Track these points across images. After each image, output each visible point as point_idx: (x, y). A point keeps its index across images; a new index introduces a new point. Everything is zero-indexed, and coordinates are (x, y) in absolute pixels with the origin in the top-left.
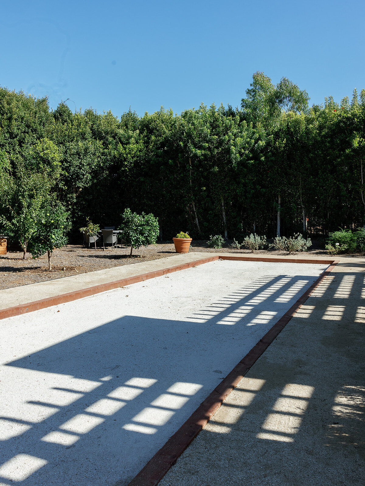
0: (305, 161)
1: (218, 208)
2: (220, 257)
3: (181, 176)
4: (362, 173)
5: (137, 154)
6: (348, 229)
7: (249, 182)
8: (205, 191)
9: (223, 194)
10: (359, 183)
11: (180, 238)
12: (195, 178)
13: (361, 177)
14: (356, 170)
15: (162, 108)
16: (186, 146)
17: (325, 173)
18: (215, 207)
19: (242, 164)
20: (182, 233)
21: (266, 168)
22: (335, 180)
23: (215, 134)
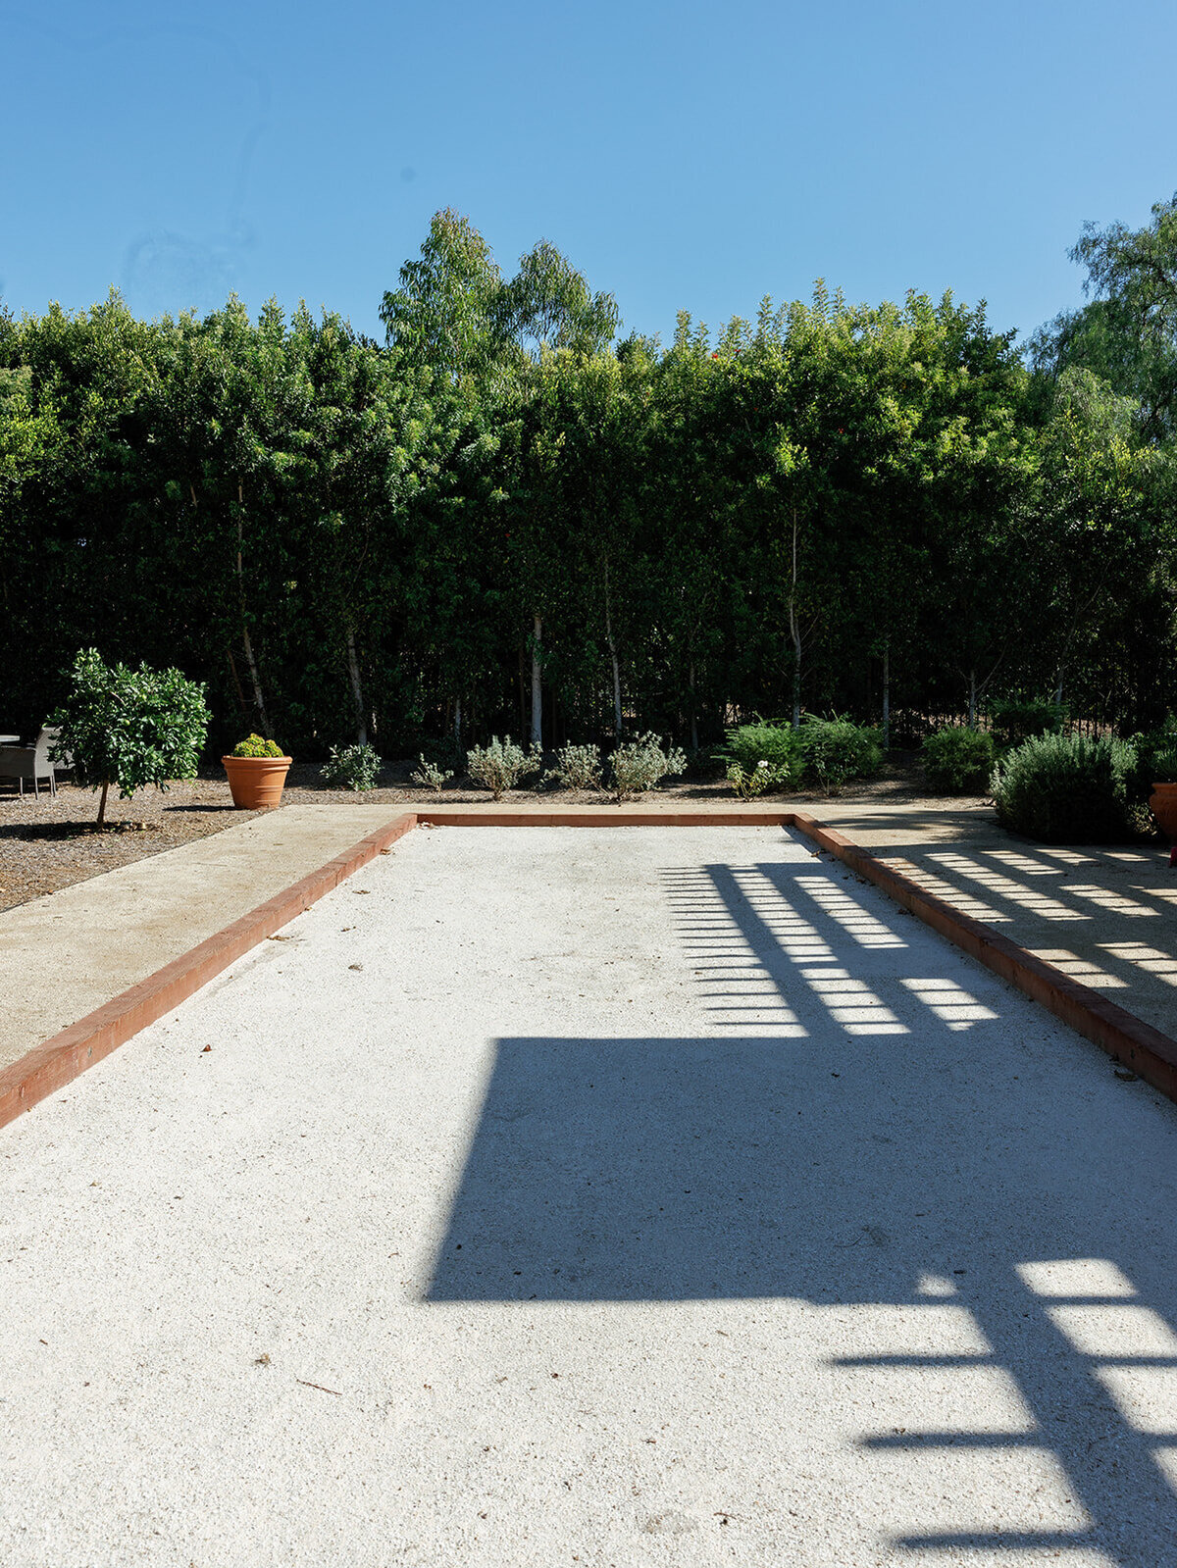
0: (624, 505)
1: (340, 655)
2: (422, 819)
3: (208, 541)
4: (795, 550)
5: (37, 456)
6: (777, 719)
7: (446, 568)
8: (293, 592)
9: (355, 605)
10: (785, 580)
11: (254, 756)
12: (261, 549)
13: (792, 561)
14: (777, 541)
15: (113, 295)
16: (229, 433)
17: (685, 547)
18: (328, 648)
19: (423, 507)
20: (253, 737)
21: (497, 524)
22: (715, 567)
23: (327, 399)
